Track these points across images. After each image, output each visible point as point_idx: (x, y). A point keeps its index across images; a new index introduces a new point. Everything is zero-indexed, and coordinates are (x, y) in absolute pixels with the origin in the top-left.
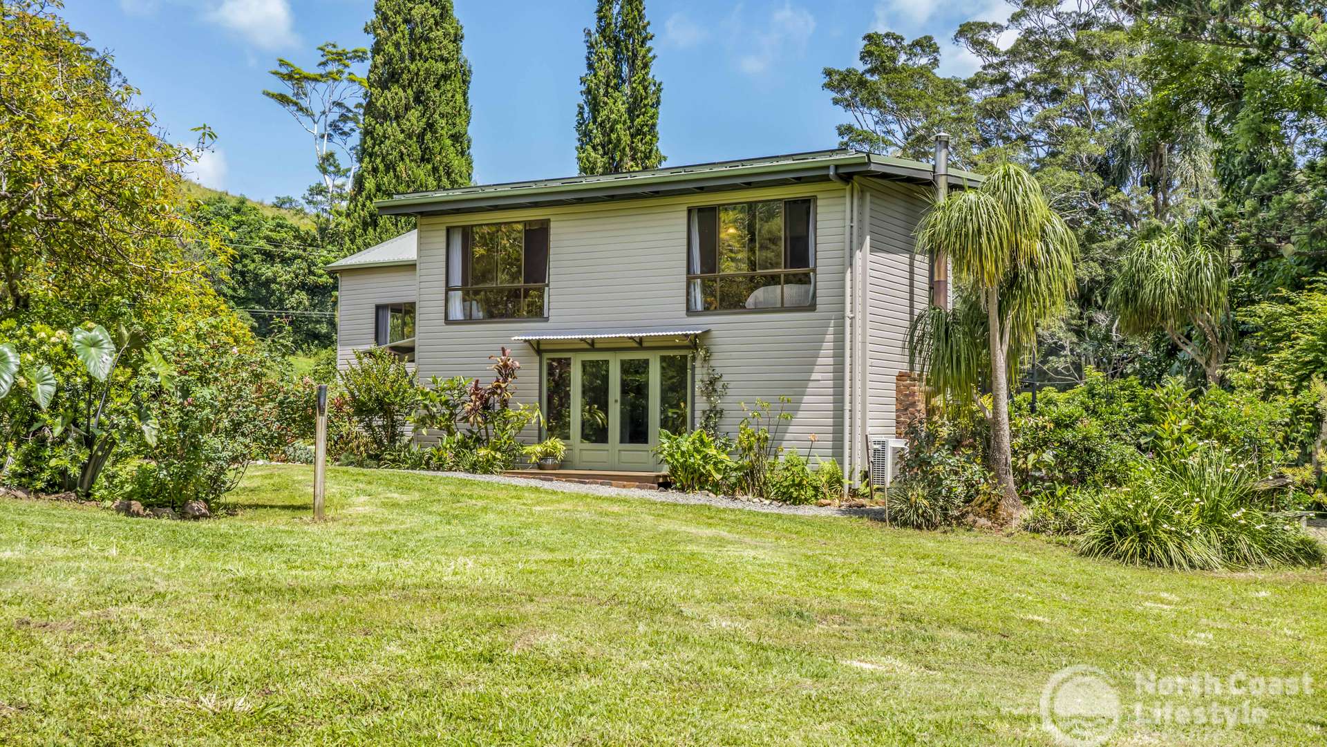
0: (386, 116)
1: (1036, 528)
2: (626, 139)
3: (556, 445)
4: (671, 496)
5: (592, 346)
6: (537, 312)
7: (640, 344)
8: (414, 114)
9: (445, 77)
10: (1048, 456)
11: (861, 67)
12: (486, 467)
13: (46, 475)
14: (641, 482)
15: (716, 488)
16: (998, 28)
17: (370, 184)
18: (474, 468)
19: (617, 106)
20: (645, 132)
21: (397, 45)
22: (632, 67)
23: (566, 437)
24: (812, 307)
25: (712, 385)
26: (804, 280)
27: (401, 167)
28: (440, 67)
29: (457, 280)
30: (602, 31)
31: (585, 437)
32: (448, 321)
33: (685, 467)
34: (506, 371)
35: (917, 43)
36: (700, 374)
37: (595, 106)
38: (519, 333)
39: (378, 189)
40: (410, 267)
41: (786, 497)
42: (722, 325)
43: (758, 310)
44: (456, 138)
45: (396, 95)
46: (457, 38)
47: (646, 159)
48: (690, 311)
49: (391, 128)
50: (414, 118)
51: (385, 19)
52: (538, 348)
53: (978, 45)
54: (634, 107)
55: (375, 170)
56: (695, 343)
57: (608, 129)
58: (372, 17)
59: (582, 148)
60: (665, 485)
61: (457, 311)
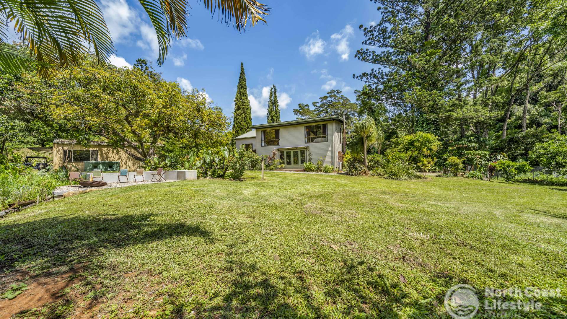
0: (238, 115)
1: (373, 175)
2: (275, 118)
3: (283, 165)
4: (306, 173)
5: (288, 149)
6: (278, 144)
7: (297, 148)
8: (243, 114)
9: (248, 109)
10: (372, 163)
11: (299, 109)
12: (272, 169)
13: (216, 175)
14: (301, 171)
15: (313, 171)
16: (318, 103)
17: (236, 126)
18: (270, 170)
19: (274, 113)
20: (278, 117)
21: (240, 103)
22: (275, 107)
23: (284, 164)
24: (327, 141)
25: (310, 154)
26: (325, 137)
27: (241, 123)
28: (247, 107)
29: (263, 139)
30: (270, 101)
31: (287, 164)
32: (262, 146)
33: (308, 168)
34: (274, 154)
35: (306, 105)
36: (308, 153)
37: (270, 113)
38: (276, 147)
39: (238, 126)
40: (255, 138)
41: (327, 172)
42: (311, 145)
43: (316, 142)
44: (250, 118)
45: (240, 112)
46: (249, 102)
47: (278, 121)
48: (305, 143)
49: (239, 117)
50: (243, 115)
51: (237, 99)
52: (278, 150)
53: (315, 105)
54: (276, 113)
55: (237, 124)
56: (307, 148)
57: (272, 117)
58: (235, 99)
59: (268, 120)
60: (305, 171)
61: (263, 144)
